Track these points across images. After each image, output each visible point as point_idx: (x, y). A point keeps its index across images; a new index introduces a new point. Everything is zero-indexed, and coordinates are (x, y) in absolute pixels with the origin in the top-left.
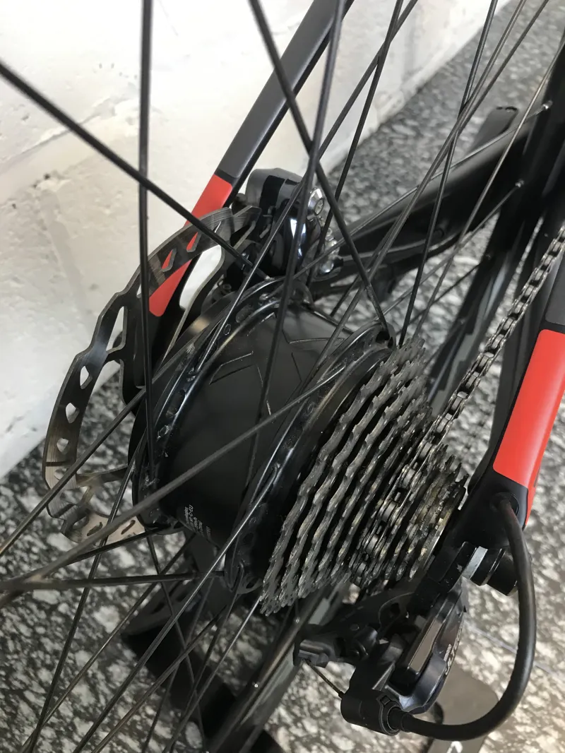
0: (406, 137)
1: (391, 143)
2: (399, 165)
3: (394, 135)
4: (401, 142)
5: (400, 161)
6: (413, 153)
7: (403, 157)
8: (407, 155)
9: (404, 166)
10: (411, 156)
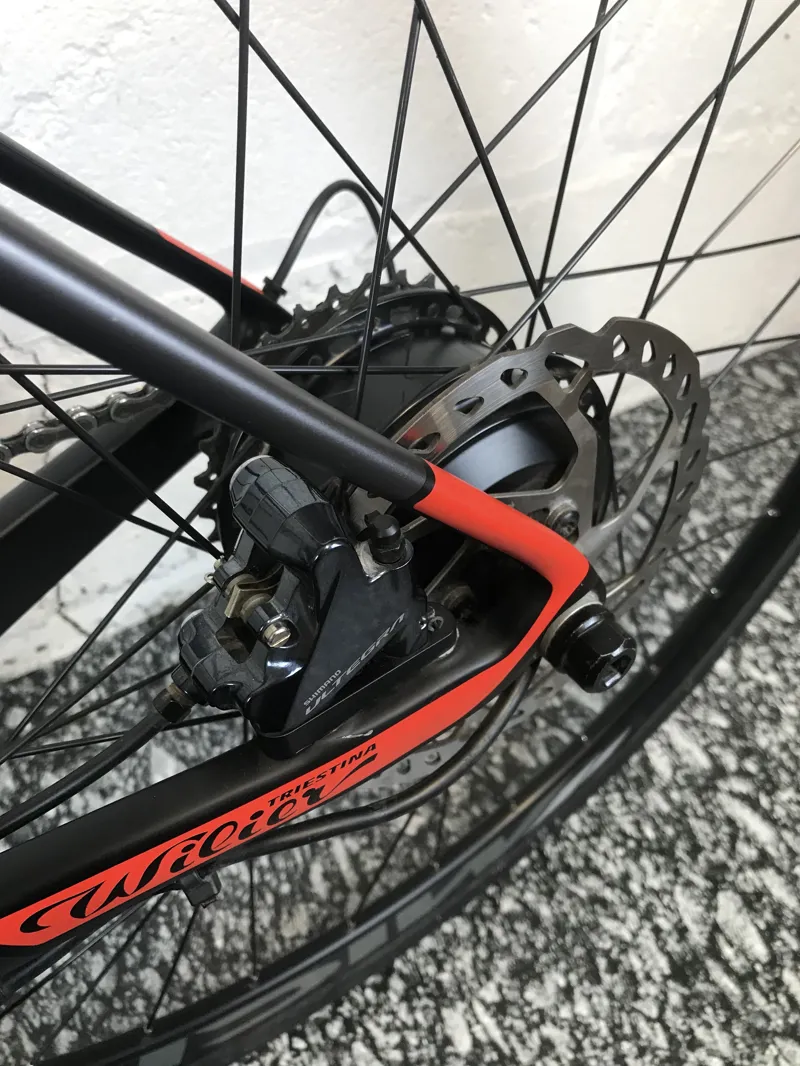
0: (767, 389)
1: (737, 391)
2: (732, 428)
3: (747, 380)
4: (754, 394)
5: (737, 423)
6: (765, 415)
7: (746, 419)
8: (754, 416)
9: (741, 432)
10: (761, 420)
